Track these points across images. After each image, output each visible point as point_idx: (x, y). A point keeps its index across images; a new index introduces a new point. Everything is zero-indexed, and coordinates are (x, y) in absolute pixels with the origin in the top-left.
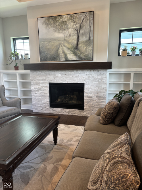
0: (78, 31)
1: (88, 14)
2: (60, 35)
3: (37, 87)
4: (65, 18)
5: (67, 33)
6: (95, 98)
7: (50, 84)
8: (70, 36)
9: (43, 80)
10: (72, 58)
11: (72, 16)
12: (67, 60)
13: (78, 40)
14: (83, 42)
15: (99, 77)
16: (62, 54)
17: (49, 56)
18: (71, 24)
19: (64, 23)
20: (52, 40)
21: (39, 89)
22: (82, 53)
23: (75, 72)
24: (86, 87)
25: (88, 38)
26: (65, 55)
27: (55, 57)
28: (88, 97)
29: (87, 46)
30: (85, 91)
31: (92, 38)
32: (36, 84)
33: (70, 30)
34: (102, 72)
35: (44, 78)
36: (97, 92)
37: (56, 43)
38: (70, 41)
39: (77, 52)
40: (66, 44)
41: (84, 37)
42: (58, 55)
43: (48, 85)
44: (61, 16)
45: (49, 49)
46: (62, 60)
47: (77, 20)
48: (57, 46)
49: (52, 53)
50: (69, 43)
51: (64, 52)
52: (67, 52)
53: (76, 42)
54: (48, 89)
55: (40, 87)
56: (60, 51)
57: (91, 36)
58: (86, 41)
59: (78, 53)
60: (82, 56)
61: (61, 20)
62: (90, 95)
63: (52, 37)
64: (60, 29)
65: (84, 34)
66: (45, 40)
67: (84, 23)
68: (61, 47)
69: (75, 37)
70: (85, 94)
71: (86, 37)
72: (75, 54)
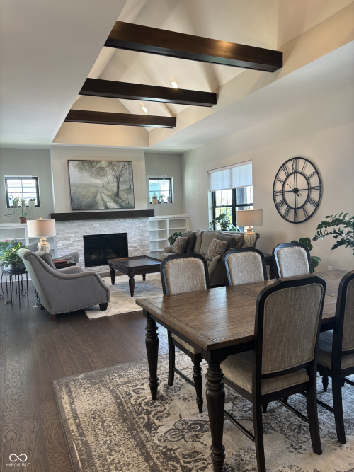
0: (118, 178)
1: (126, 164)
2: (98, 181)
3: (66, 242)
4: (103, 164)
5: (105, 179)
6: (139, 247)
7: (85, 237)
8: (109, 183)
9: (74, 233)
10: (112, 206)
11: (110, 163)
12: (107, 208)
13: (118, 188)
14: (123, 190)
15: (141, 225)
16: (101, 202)
17: (84, 204)
18: (109, 171)
19: (102, 169)
20: (87, 186)
21: (70, 245)
22: (123, 201)
23: (116, 220)
24: (129, 236)
25: (128, 186)
26: (105, 203)
27: (93, 205)
28: (132, 247)
29: (127, 194)
30: (129, 240)
31: (132, 187)
32: (64, 239)
33: (109, 177)
34: (144, 219)
35: (77, 230)
36: (141, 241)
37: (93, 190)
38: (110, 188)
39: (118, 199)
40: (105, 191)
41: (125, 185)
42: (96, 203)
43: (82, 239)
44: (98, 162)
45: (83, 196)
46: (101, 208)
47: (116, 168)
48: (94, 193)
49: (88, 200)
50: (108, 190)
51: (103, 200)
52: (107, 199)
53: (116, 190)
54: (82, 244)
55: (70, 242)
56: (99, 198)
57: (131, 184)
58: (127, 189)
59: (120, 201)
60: (123, 204)
61: (99, 165)
62: (134, 245)
63: (88, 182)
64: (98, 174)
65: (124, 182)
66: (78, 185)
67: (124, 172)
68: (99, 194)
69: (115, 185)
70: (129, 245)
71: (126, 185)
72: (116, 202)
